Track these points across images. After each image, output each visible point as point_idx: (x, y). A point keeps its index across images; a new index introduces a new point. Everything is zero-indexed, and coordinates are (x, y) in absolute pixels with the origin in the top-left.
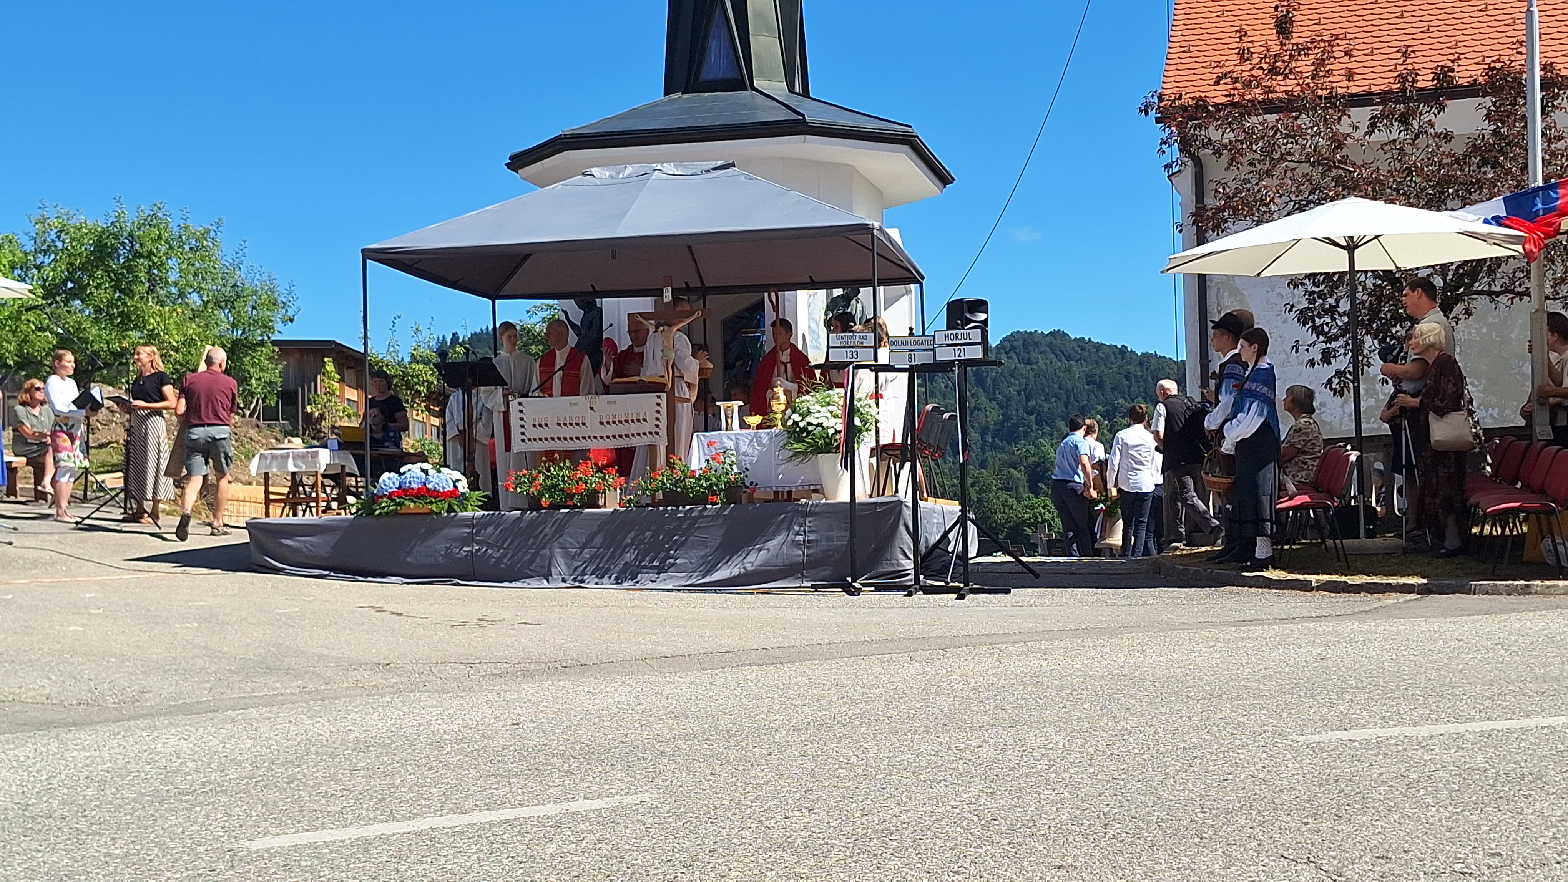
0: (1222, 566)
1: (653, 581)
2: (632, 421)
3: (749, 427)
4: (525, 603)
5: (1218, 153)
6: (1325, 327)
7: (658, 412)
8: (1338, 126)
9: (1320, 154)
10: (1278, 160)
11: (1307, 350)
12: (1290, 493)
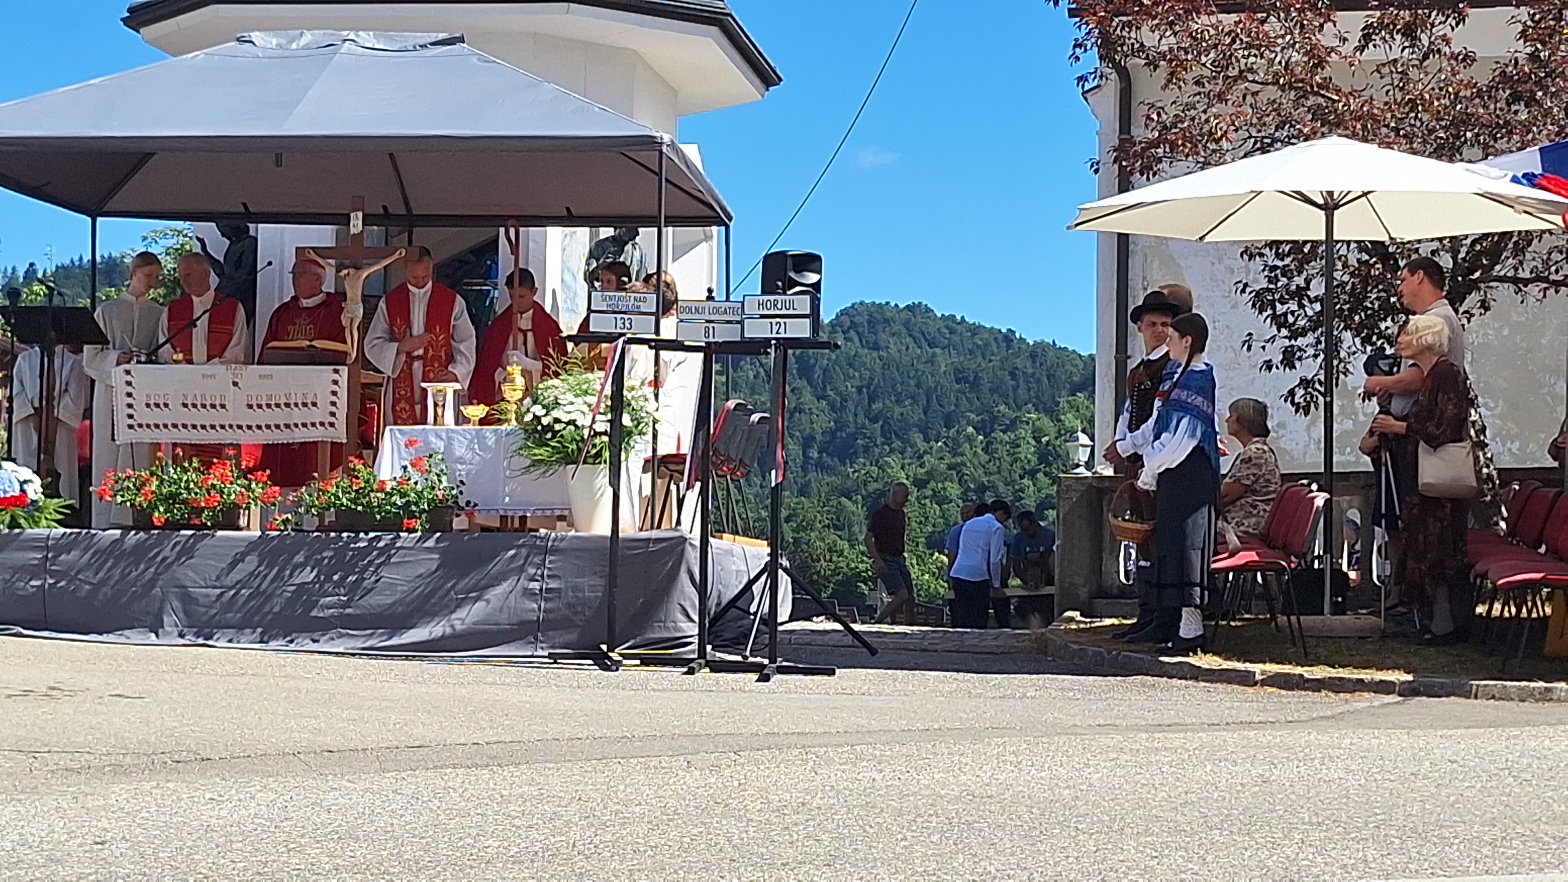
0: (1133, 647)
1: (314, 641)
2: (296, 405)
3: (467, 421)
4: (120, 666)
5: (1152, 64)
6: (1290, 316)
7: (334, 393)
8: (1319, 36)
9: (1293, 74)
10: (1235, 79)
11: (1263, 348)
12: (1231, 547)
